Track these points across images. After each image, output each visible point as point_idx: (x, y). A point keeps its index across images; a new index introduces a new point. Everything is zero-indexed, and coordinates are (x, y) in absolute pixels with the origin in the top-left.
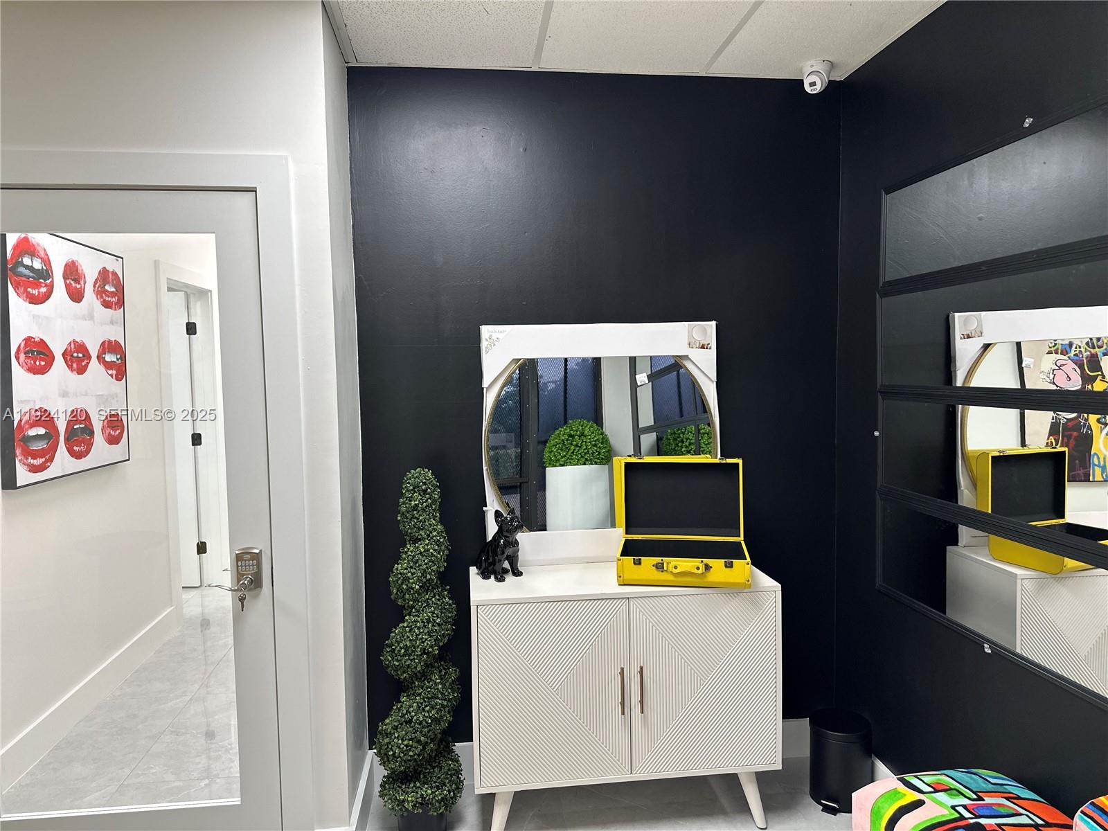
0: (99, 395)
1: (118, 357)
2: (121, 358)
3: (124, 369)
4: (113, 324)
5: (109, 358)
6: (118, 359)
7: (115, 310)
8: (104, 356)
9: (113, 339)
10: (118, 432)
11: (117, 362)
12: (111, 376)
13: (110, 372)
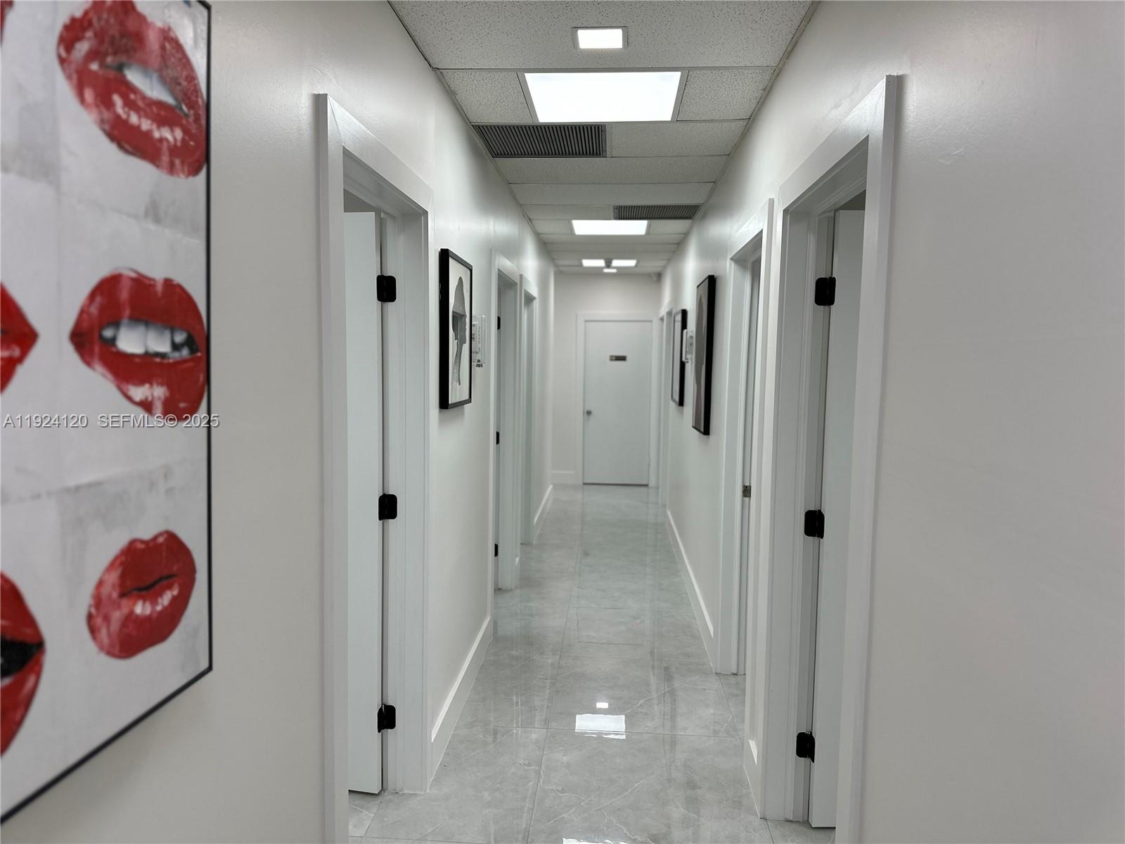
0: (78, 488)
1: (180, 337)
2: (190, 343)
3: (202, 377)
4: (157, 220)
5: (131, 341)
6: (176, 347)
7: (171, 170)
8: (108, 333)
9: (157, 272)
10: (166, 599)
11: (176, 355)
12: (147, 406)
13: (139, 393)
